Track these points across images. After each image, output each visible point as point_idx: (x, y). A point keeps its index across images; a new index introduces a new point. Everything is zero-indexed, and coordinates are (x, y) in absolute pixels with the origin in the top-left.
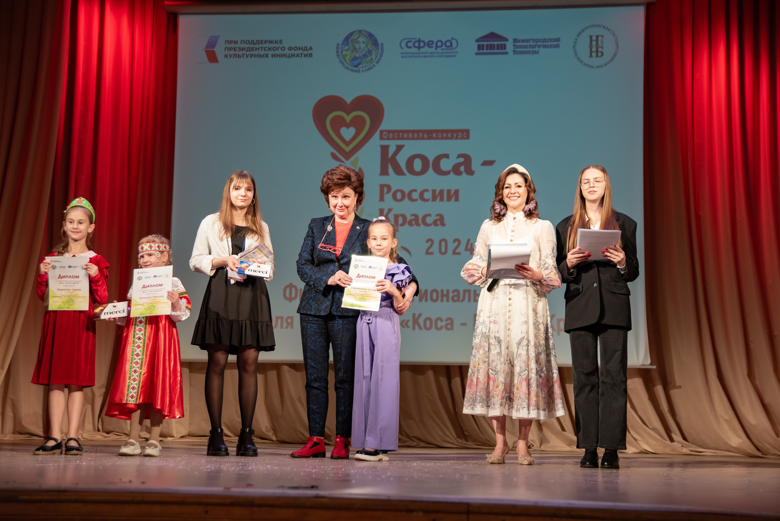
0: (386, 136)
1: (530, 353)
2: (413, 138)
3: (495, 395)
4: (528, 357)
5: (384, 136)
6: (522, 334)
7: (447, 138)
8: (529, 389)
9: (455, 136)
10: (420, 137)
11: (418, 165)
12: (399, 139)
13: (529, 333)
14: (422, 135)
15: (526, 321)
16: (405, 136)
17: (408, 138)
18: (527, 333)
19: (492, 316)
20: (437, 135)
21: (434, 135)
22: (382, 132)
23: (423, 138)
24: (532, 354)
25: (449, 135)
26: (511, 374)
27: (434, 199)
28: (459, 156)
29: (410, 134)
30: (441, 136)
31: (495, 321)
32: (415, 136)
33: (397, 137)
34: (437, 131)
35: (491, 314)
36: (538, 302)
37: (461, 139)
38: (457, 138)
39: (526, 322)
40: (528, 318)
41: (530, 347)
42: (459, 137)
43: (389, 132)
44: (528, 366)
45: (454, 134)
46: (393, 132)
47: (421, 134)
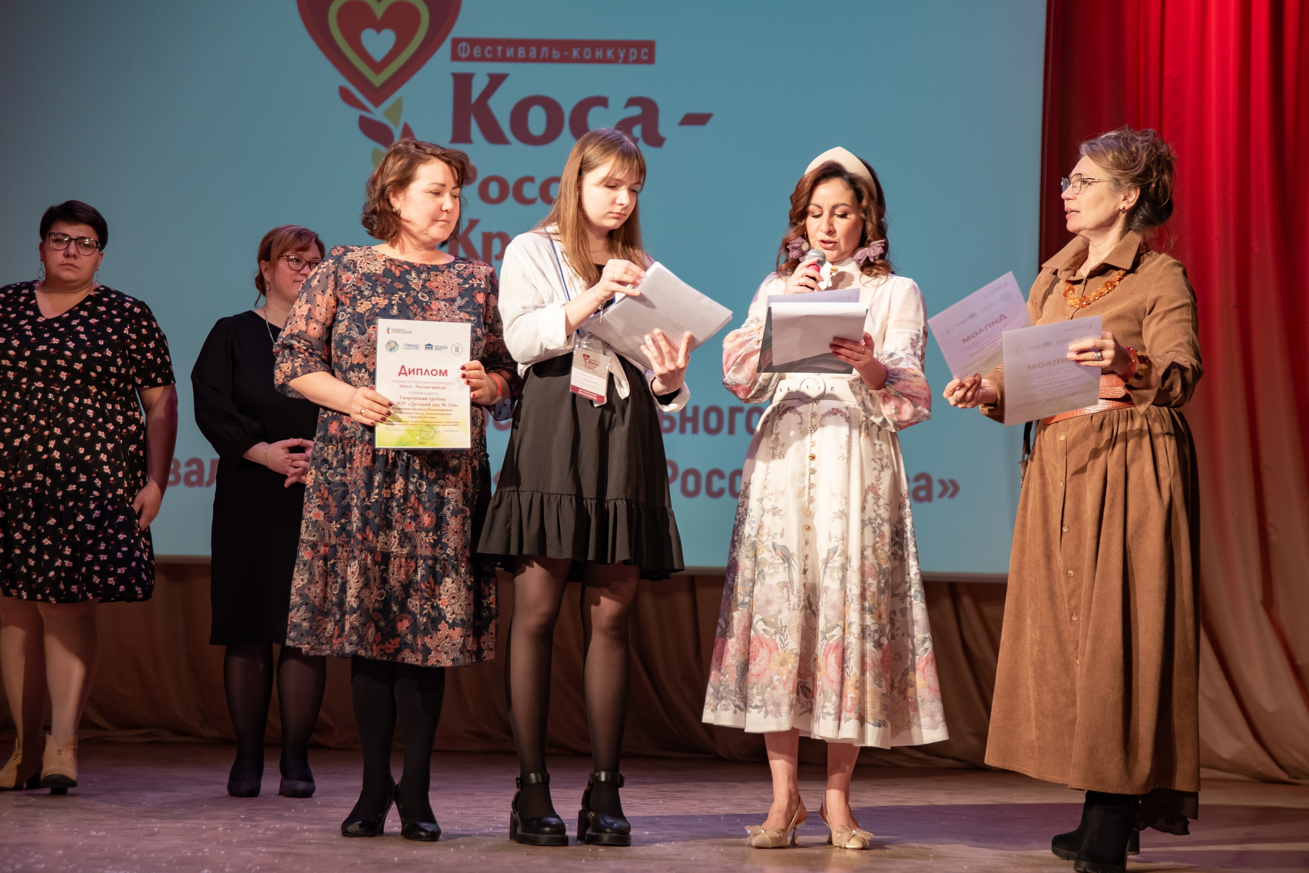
0: (466, 52)
1: (848, 586)
2: (527, 60)
3: (777, 683)
4: (845, 596)
5: (461, 52)
6: (830, 539)
7: (604, 60)
8: (843, 670)
9: (622, 55)
10: (542, 56)
11: (537, 121)
12: (495, 59)
13: (850, 540)
14: (547, 52)
15: (842, 512)
16: (510, 53)
17: (515, 59)
18: (843, 540)
19: (770, 496)
20: (581, 53)
21: (575, 53)
22: (456, 42)
23: (549, 60)
24: (854, 590)
25: (609, 53)
26: (809, 634)
28: (631, 102)
29: (520, 48)
30: (590, 56)
31: (776, 508)
32: (531, 53)
33: (490, 56)
34: (581, 44)
35: (767, 492)
36: (883, 470)
37: (634, 62)
38: (626, 61)
39: (845, 515)
40: (848, 503)
41: (849, 573)
42: (631, 58)
43: (473, 42)
44: (844, 619)
45: (619, 50)
46: (483, 43)
47: (545, 49)
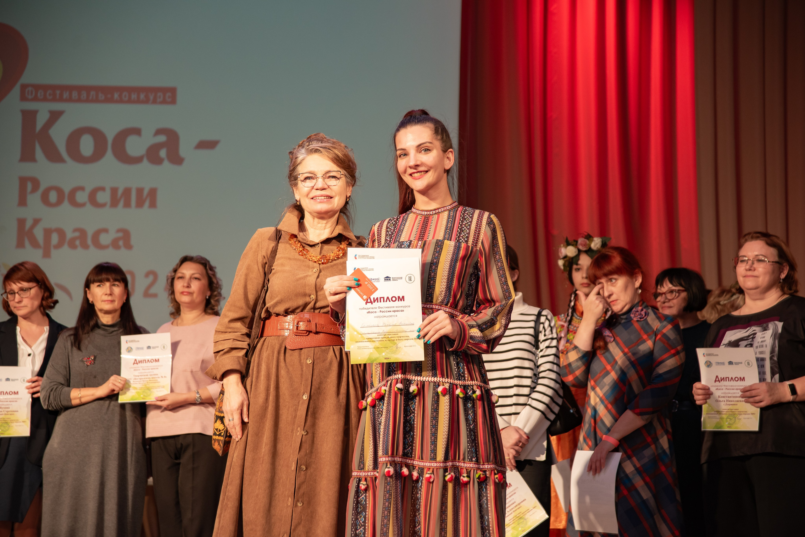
0: (32, 94)
2: (79, 100)
5: (28, 94)
7: (138, 101)
9: (151, 98)
10: (90, 98)
11: (87, 145)
12: (54, 100)
14: (95, 95)
16: (66, 95)
17: (70, 100)
20: (120, 96)
21: (116, 96)
22: (24, 87)
23: (97, 101)
25: (142, 96)
27: (114, 203)
28: (159, 132)
29: (74, 92)
30: (127, 99)
32: (82, 96)
33: (51, 97)
34: (120, 89)
37: (161, 103)
38: (155, 102)
42: (158, 100)
43: (37, 87)
45: (150, 94)
46: (44, 88)
47: (93, 93)
